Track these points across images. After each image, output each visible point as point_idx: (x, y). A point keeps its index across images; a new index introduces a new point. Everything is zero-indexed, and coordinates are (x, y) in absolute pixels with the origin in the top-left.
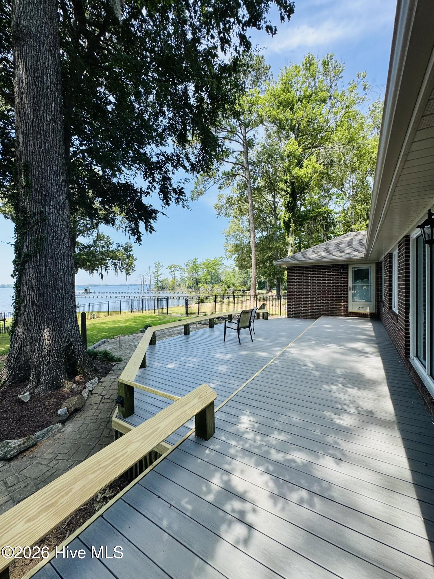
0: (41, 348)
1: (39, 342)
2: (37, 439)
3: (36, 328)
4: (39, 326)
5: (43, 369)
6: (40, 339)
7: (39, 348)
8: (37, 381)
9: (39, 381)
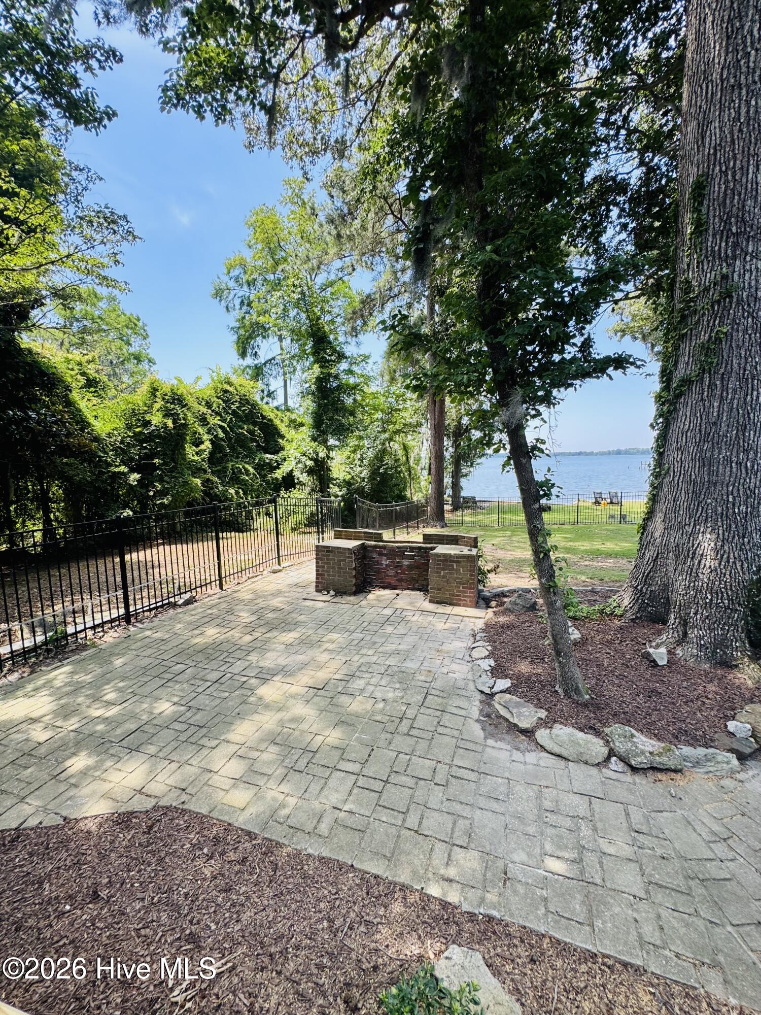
0: (694, 571)
1: (692, 558)
2: (685, 760)
3: (689, 529)
4: (695, 525)
5: (696, 614)
6: (694, 553)
7: (692, 569)
8: (681, 633)
9: (685, 634)
